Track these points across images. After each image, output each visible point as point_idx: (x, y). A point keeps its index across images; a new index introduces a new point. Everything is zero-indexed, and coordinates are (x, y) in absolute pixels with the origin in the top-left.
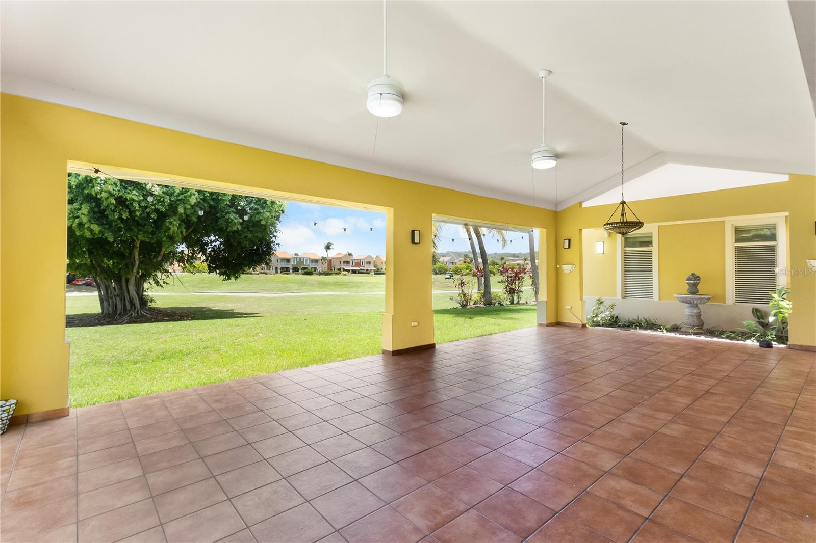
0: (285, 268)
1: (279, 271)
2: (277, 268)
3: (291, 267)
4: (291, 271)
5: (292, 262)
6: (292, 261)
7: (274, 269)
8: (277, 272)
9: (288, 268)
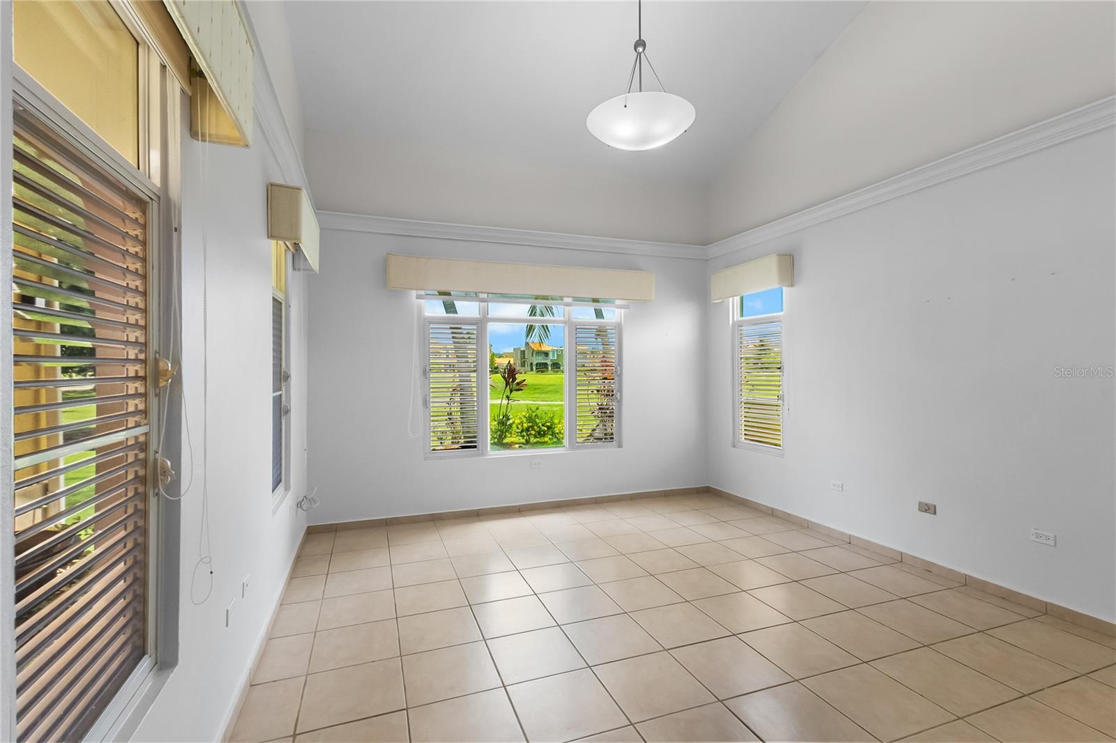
0: (543, 364)
1: (534, 368)
2: (531, 364)
3: (549, 363)
4: (550, 368)
5: (551, 356)
6: (551, 354)
7: (529, 364)
8: (532, 370)
9: (546, 363)
